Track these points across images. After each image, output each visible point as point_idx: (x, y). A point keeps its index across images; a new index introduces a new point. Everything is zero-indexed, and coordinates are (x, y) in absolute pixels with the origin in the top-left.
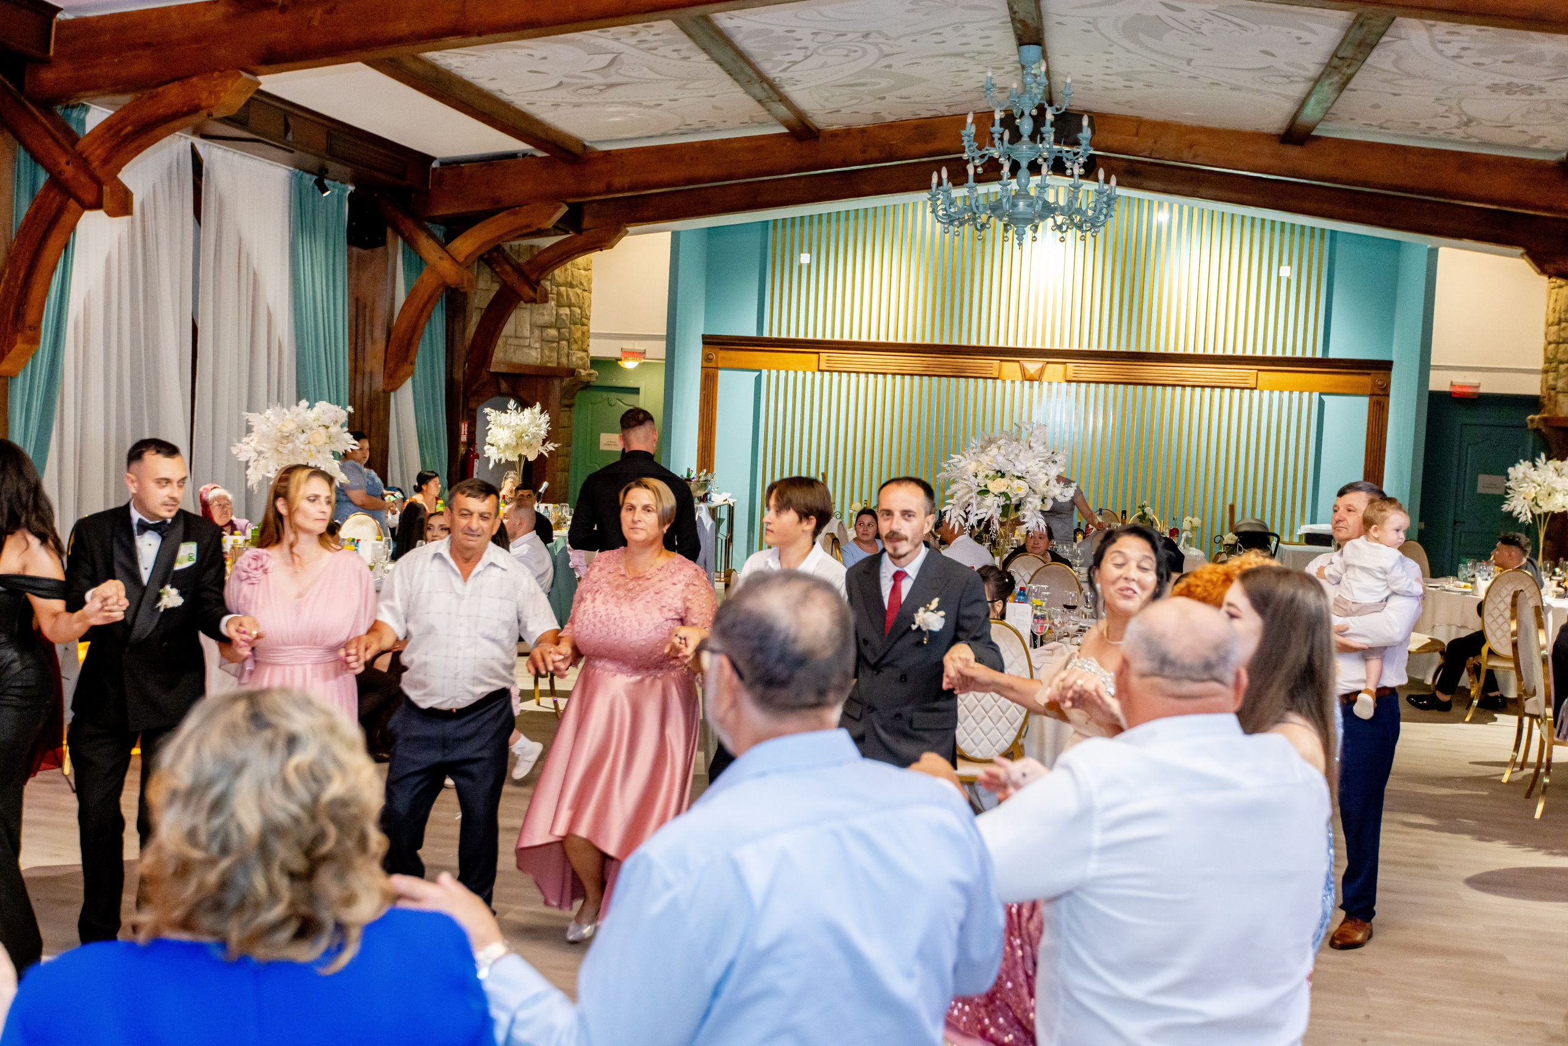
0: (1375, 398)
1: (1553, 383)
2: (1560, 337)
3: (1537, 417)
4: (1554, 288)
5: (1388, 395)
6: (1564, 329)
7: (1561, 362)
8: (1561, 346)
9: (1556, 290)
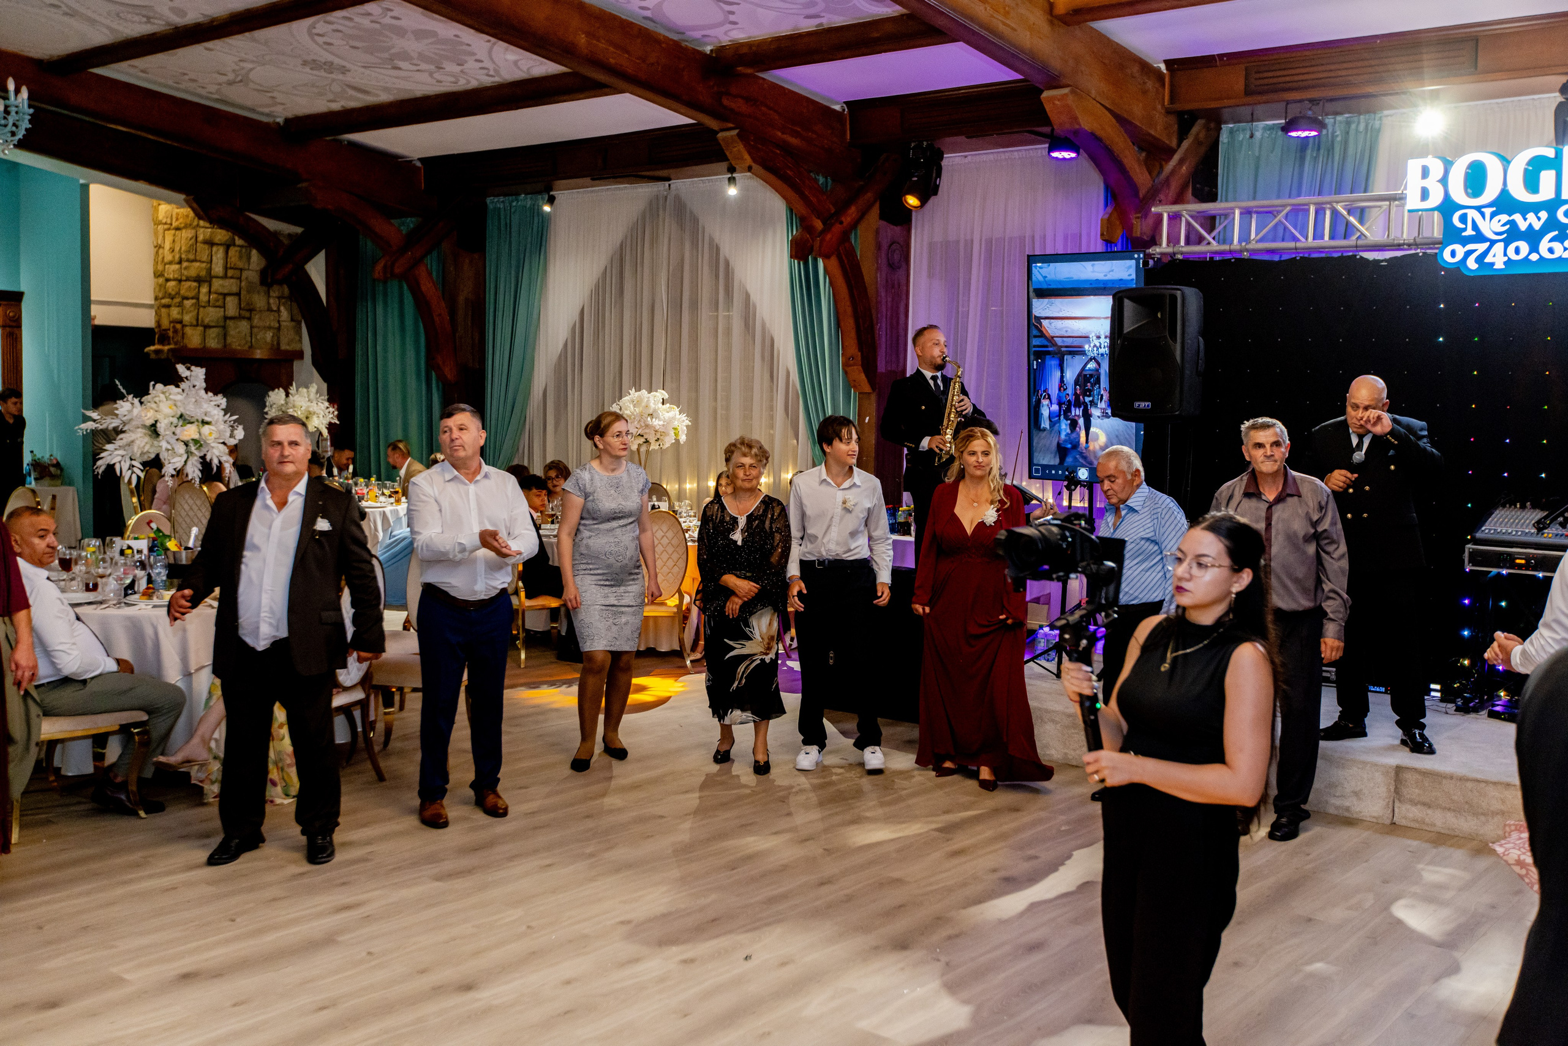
0: (8, 329)
1: (179, 317)
2: (181, 275)
3: (166, 348)
4: (169, 229)
5: (19, 326)
6: (186, 268)
7: (187, 298)
8: (183, 283)
9: (173, 232)
